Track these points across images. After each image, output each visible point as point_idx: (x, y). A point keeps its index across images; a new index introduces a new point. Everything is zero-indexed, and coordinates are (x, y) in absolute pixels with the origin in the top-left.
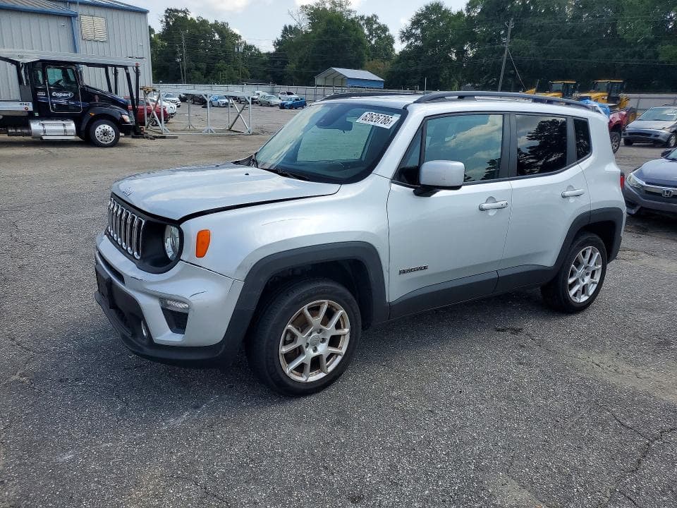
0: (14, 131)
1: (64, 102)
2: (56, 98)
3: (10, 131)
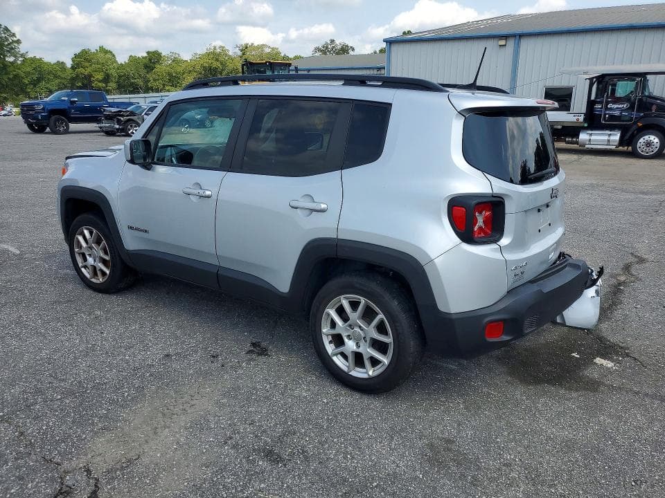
0: (570, 139)
1: (617, 113)
2: (611, 109)
3: (567, 139)
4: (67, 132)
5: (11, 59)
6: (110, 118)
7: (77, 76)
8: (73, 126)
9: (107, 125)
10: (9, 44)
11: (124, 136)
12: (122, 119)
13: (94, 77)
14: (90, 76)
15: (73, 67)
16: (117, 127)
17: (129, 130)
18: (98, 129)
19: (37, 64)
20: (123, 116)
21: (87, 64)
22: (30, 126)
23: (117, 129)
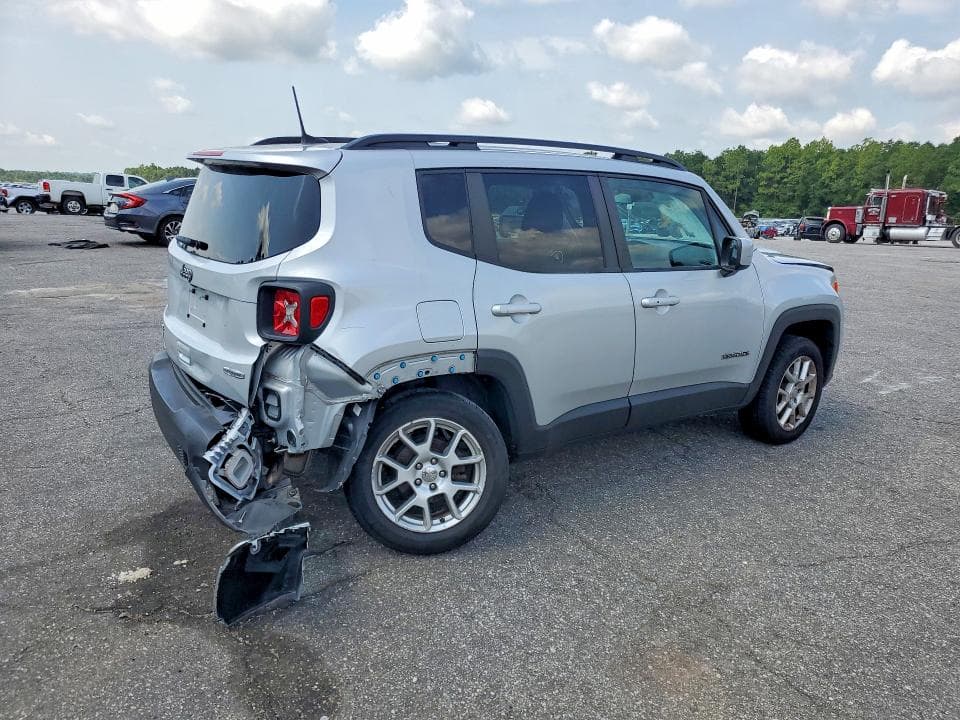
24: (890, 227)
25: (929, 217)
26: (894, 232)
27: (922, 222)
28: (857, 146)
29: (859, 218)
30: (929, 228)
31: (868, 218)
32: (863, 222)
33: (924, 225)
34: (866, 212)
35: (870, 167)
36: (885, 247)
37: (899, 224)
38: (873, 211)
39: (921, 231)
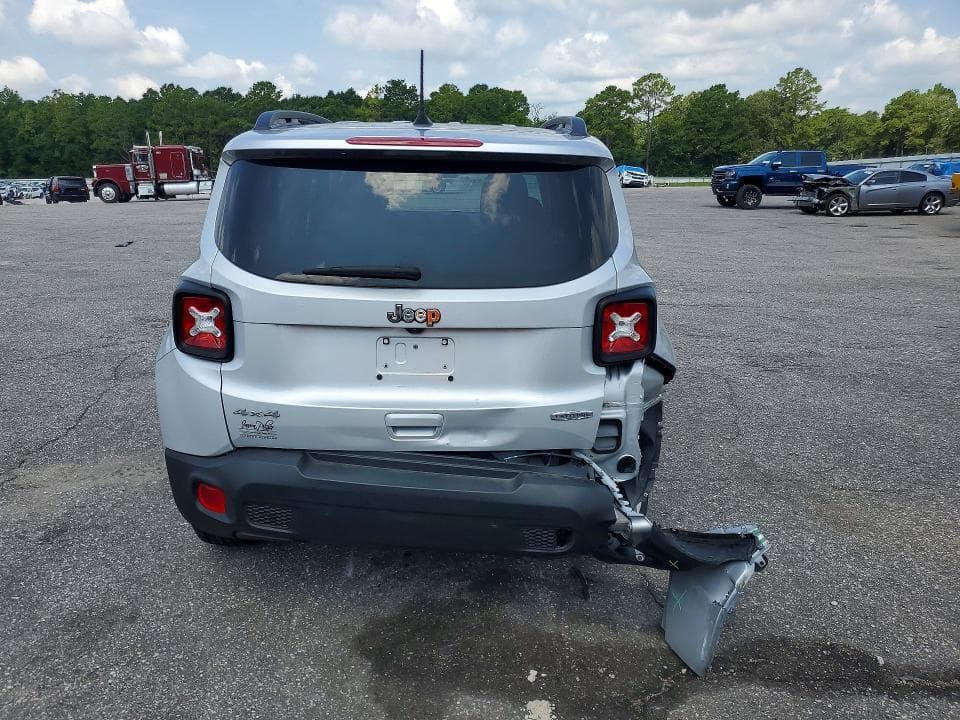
4: (756, 206)
5: (803, 113)
6: (810, 188)
7: (886, 130)
8: (766, 199)
9: (804, 199)
10: (805, 93)
11: (823, 215)
12: (825, 190)
13: (910, 131)
14: (906, 129)
15: (884, 119)
16: (817, 201)
17: (832, 206)
18: (792, 204)
19: (838, 117)
20: (827, 186)
21: (906, 113)
22: (720, 198)
23: (816, 205)
24: (163, 184)
25: (196, 172)
26: (167, 187)
27: (190, 178)
28: (47, 97)
29: (130, 177)
30: (199, 182)
31: (139, 176)
32: (135, 180)
33: (192, 180)
34: (135, 171)
35: (70, 121)
36: (163, 204)
37: (171, 180)
38: (142, 168)
39: (192, 185)
